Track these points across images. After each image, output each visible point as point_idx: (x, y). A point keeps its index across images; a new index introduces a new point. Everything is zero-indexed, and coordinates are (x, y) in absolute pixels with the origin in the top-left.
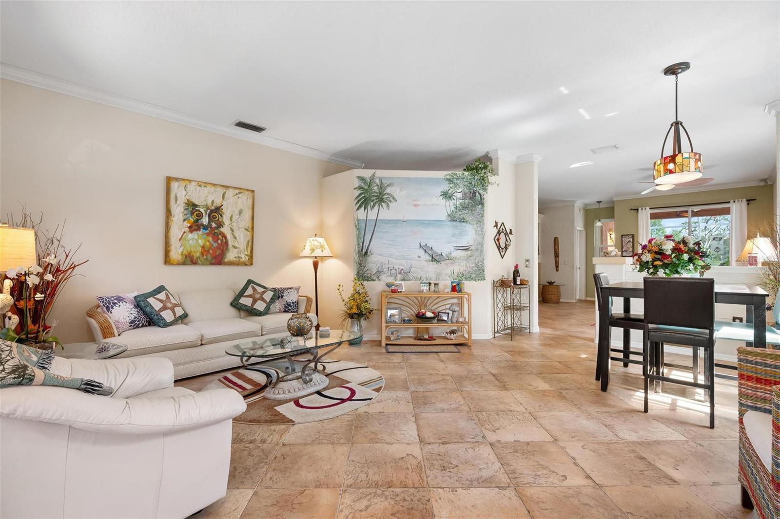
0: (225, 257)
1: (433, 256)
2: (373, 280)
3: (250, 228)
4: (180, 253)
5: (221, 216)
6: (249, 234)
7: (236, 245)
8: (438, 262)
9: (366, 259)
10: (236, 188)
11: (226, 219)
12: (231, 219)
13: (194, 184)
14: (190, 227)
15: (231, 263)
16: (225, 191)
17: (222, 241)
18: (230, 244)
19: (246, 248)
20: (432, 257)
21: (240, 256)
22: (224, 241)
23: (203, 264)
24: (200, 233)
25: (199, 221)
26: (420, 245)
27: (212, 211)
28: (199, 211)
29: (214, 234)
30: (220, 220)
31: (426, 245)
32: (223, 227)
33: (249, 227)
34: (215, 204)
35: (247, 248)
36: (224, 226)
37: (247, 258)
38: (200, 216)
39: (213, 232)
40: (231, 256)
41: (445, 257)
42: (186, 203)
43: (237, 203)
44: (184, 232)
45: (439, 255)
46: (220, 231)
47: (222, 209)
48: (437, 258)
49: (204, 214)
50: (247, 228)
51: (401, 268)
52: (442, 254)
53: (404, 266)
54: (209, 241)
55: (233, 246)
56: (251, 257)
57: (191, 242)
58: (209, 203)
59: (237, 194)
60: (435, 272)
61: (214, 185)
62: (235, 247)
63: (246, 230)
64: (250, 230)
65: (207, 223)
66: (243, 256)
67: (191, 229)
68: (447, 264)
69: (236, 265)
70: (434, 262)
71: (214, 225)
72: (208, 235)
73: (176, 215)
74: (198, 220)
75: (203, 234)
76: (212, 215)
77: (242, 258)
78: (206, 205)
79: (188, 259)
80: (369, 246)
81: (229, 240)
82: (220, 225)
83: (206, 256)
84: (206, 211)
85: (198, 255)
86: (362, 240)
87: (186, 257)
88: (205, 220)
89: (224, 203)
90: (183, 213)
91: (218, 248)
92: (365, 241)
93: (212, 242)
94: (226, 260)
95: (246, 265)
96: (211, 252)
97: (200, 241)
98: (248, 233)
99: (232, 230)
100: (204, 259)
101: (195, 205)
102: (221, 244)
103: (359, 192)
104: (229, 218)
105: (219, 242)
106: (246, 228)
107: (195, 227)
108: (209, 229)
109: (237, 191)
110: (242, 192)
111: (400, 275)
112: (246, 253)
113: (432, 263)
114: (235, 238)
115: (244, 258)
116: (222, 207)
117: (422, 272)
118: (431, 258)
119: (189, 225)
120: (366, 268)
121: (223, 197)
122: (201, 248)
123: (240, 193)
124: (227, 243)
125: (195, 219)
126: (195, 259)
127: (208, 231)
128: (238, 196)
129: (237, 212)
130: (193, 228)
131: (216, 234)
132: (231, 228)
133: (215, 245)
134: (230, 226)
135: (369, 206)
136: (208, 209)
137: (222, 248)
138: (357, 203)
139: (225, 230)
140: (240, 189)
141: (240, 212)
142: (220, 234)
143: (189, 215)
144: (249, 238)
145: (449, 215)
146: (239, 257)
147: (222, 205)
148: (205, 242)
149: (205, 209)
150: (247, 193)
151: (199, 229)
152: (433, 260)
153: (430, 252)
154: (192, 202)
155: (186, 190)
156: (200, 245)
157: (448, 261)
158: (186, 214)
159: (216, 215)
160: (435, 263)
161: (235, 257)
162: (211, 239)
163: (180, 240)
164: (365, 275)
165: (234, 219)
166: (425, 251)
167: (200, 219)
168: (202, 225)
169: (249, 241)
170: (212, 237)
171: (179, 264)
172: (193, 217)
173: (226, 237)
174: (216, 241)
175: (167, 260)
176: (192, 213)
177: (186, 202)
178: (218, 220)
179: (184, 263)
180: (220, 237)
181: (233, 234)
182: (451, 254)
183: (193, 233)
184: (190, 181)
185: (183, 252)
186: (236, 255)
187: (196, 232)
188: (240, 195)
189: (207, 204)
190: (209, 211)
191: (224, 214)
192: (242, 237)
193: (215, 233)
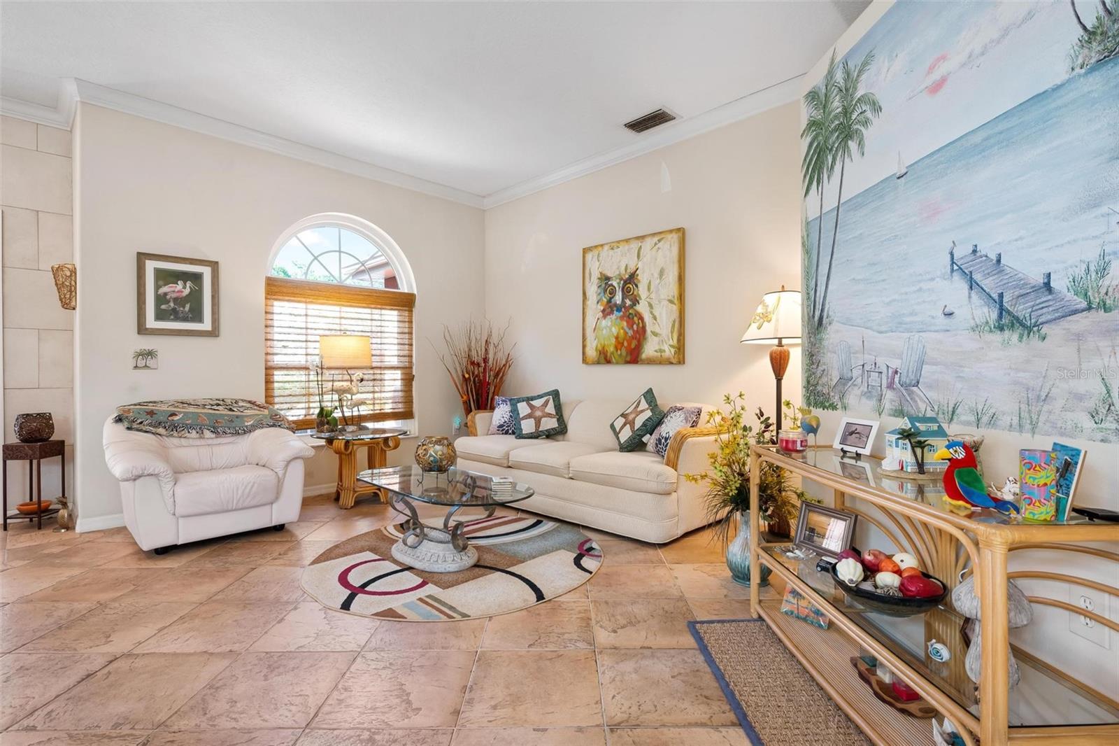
0: (643, 350)
1: (1005, 300)
2: (834, 407)
3: (676, 297)
4: (594, 348)
5: (637, 286)
6: (675, 308)
7: (657, 330)
8: (1026, 327)
9: (821, 340)
10: (654, 235)
11: (642, 291)
12: (649, 289)
13: (606, 248)
14: (603, 311)
15: (651, 362)
16: (640, 244)
17: (638, 325)
18: (649, 329)
19: (670, 335)
20: (1002, 309)
21: (663, 348)
22: (641, 325)
23: (617, 363)
24: (613, 317)
25: (613, 300)
26: (952, 254)
27: (626, 282)
28: (612, 285)
29: (628, 317)
30: (635, 293)
31: (975, 251)
32: (639, 303)
33: (674, 297)
34: (628, 271)
35: (672, 333)
36: (640, 301)
37: (673, 350)
38: (613, 293)
39: (628, 313)
40: (649, 350)
41: (1070, 295)
42: (599, 279)
43: (656, 259)
44: (598, 319)
45: (1036, 289)
46: (635, 310)
47: (638, 275)
48: (1021, 310)
49: (617, 289)
50: (673, 299)
51: (895, 364)
52: (1047, 286)
53: (900, 356)
54: (623, 328)
55: (651, 332)
56: (680, 348)
57: (604, 332)
58: (623, 269)
59: (656, 244)
60: (1016, 383)
61: (627, 241)
62: (655, 334)
63: (671, 302)
64: (676, 301)
65: (621, 300)
66: (666, 348)
67: (606, 313)
68: (1079, 337)
69: (657, 364)
70: (1007, 333)
71: (628, 302)
72: (622, 318)
73: (590, 297)
74: (611, 298)
75: (617, 319)
76: (626, 288)
77: (664, 351)
78: (619, 275)
79: (602, 356)
80: (825, 297)
81: (647, 324)
82: (635, 301)
83: (621, 350)
84: (619, 284)
85: (612, 349)
86: (814, 280)
87: (600, 353)
88: (618, 298)
89: (640, 265)
90: (596, 293)
91: (633, 338)
92: (819, 284)
93: (627, 330)
94: (644, 356)
95: (672, 363)
96: (626, 344)
97: (613, 329)
98: (674, 306)
99: (651, 306)
100: (618, 355)
101: (608, 279)
102: (637, 331)
103: (809, 139)
104: (646, 288)
105: (635, 327)
106: (670, 298)
107: (609, 309)
108: (623, 310)
109: (656, 239)
110: (662, 239)
111: (889, 395)
112: (671, 342)
113: (997, 337)
114: (655, 318)
115: (669, 352)
116: (638, 272)
117: (959, 385)
118: (994, 315)
119: (602, 308)
120: (821, 368)
121: (638, 256)
122: (614, 340)
123: (659, 241)
124: (644, 328)
125: (608, 298)
126: (609, 355)
127: (621, 313)
128: (657, 246)
129: (656, 275)
130: (606, 312)
131: (631, 316)
132: (649, 303)
133: (630, 333)
134: (648, 300)
135: (825, 170)
136: (621, 279)
137: (638, 336)
138: (805, 176)
139: (642, 308)
140: (660, 233)
141: (661, 273)
142: (636, 316)
143: (602, 294)
144: (675, 315)
145: (1091, 34)
146: (661, 351)
147: (637, 269)
148: (619, 330)
149: (618, 281)
150: (669, 236)
151: (611, 312)
152: (1005, 321)
153: (989, 284)
154: (604, 275)
155: (599, 261)
156: (613, 334)
157: (1081, 322)
158: (599, 294)
159: (631, 286)
160: (1015, 337)
161: (656, 351)
162: (625, 324)
163: (595, 329)
164: (819, 388)
165: (652, 287)
166: (972, 284)
167: (613, 297)
168: (615, 305)
169: (674, 322)
170: (627, 322)
171: (593, 363)
172: (606, 296)
173: (641, 318)
174: (631, 327)
175: (585, 361)
176: (605, 291)
177: (599, 276)
178: (633, 293)
179: (598, 363)
180: (636, 319)
181: (651, 313)
182: (1103, 271)
183: (607, 319)
184: (602, 245)
185: (597, 346)
186: (657, 348)
187: (609, 317)
188: (660, 245)
189: (620, 272)
190: (622, 282)
191: (639, 281)
192: (664, 315)
193: (630, 314)
